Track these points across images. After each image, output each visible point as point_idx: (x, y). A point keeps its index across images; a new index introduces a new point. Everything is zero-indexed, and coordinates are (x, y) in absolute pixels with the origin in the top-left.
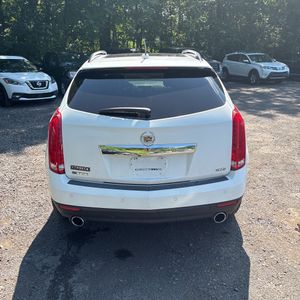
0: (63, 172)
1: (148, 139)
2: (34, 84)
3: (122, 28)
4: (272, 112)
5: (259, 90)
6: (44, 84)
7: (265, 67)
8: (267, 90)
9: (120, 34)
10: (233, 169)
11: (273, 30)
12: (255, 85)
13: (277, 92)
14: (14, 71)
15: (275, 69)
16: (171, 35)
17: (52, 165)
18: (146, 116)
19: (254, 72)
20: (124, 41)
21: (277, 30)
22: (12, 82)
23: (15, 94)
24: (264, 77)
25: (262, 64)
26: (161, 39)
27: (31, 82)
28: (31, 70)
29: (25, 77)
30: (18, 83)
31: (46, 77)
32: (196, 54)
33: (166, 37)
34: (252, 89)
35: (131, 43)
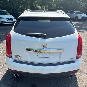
0: (11, 57)
1: (44, 46)
2: (8, 19)
3: (37, 2)
4: (83, 30)
5: (78, 23)
6: (11, 19)
7: (80, 16)
8: (81, 23)
9: (36, 4)
10: (77, 58)
11: (83, 4)
12: (77, 21)
13: (84, 24)
14: (2, 14)
15: (84, 16)
16: (52, 5)
17: (7, 54)
18: (44, 37)
19: (77, 17)
20: (37, 6)
21: (84, 4)
22: (1, 18)
23: (2, 22)
24: (80, 19)
25: (79, 15)
26: (48, 6)
27: (8, 18)
28: (8, 14)
29: (5, 16)
30: (3, 18)
31: (12, 17)
32: (63, 12)
33: (50, 5)
34: (76, 23)
35: (39, 7)
